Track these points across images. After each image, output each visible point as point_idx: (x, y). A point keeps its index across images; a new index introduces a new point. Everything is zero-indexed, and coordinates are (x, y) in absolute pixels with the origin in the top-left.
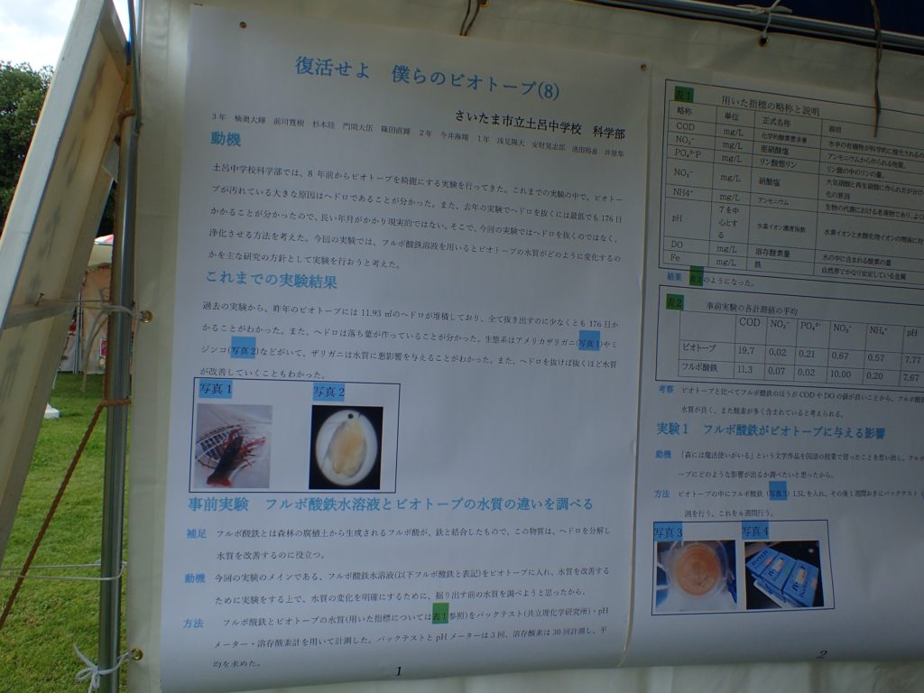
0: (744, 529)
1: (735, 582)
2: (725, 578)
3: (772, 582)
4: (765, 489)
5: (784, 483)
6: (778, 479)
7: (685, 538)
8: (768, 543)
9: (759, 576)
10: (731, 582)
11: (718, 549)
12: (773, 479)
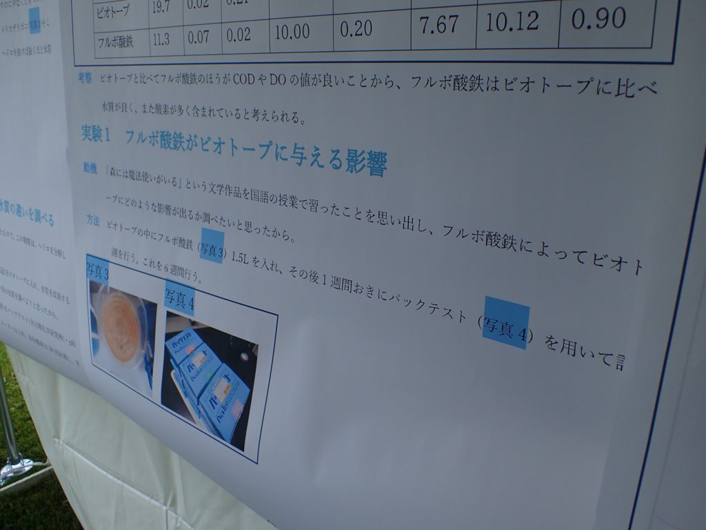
0: (168, 292)
1: (152, 360)
2: (143, 352)
3: (190, 380)
4: (197, 239)
5: (221, 235)
6: (213, 226)
7: (112, 283)
8: (193, 323)
9: (178, 366)
10: (148, 360)
11: (140, 309)
12: (206, 225)
